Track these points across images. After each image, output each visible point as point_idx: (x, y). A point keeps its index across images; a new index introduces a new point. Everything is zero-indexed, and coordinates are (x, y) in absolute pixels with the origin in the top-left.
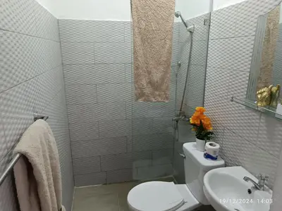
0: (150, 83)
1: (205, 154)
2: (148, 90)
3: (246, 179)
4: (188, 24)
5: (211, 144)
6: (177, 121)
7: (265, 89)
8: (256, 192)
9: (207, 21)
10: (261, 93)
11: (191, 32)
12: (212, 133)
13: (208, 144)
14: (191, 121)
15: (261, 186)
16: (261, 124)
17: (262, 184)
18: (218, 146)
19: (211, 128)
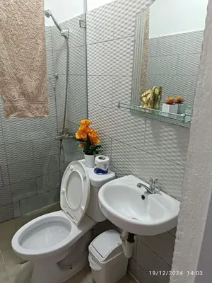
0: (24, 94)
1: (95, 169)
2: (21, 104)
3: (140, 186)
4: (61, 27)
5: (100, 158)
6: (61, 140)
7: (149, 91)
8: (149, 197)
9: (83, 23)
10: (146, 96)
11: (66, 37)
12: (100, 146)
13: (97, 158)
14: (77, 137)
15: (152, 189)
16: (147, 129)
17: (153, 187)
18: (107, 159)
19: (99, 141)
